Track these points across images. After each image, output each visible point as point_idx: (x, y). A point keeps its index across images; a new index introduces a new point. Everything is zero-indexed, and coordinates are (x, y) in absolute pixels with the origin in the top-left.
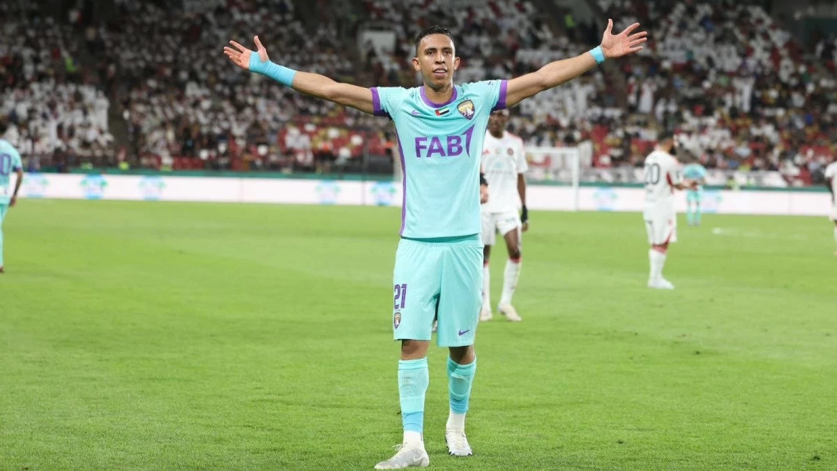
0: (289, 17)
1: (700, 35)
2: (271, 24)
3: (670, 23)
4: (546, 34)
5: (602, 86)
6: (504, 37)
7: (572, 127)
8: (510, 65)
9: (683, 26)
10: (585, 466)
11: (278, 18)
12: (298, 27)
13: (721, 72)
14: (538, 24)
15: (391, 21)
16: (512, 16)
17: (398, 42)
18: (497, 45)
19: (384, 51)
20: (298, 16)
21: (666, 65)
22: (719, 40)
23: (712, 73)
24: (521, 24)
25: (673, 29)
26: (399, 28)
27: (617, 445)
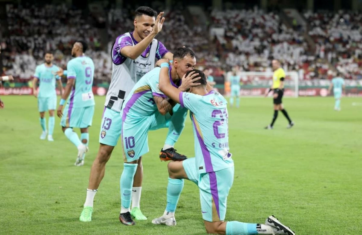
0: (182, 23)
1: (345, 27)
2: (175, 26)
3: (333, 22)
4: (284, 27)
5: (306, 48)
6: (267, 29)
7: (295, 64)
8: (270, 40)
9: (338, 23)
10: (312, 197)
11: (178, 24)
12: (186, 27)
13: (354, 41)
14: (280, 24)
15: (223, 24)
16: (270, 21)
17: (226, 32)
18: (265, 32)
19: (221, 36)
20: (186, 23)
21: (332, 39)
22: (353, 28)
23: (350, 42)
24: (274, 24)
25: (334, 25)
26: (226, 27)
27: (324, 188)
